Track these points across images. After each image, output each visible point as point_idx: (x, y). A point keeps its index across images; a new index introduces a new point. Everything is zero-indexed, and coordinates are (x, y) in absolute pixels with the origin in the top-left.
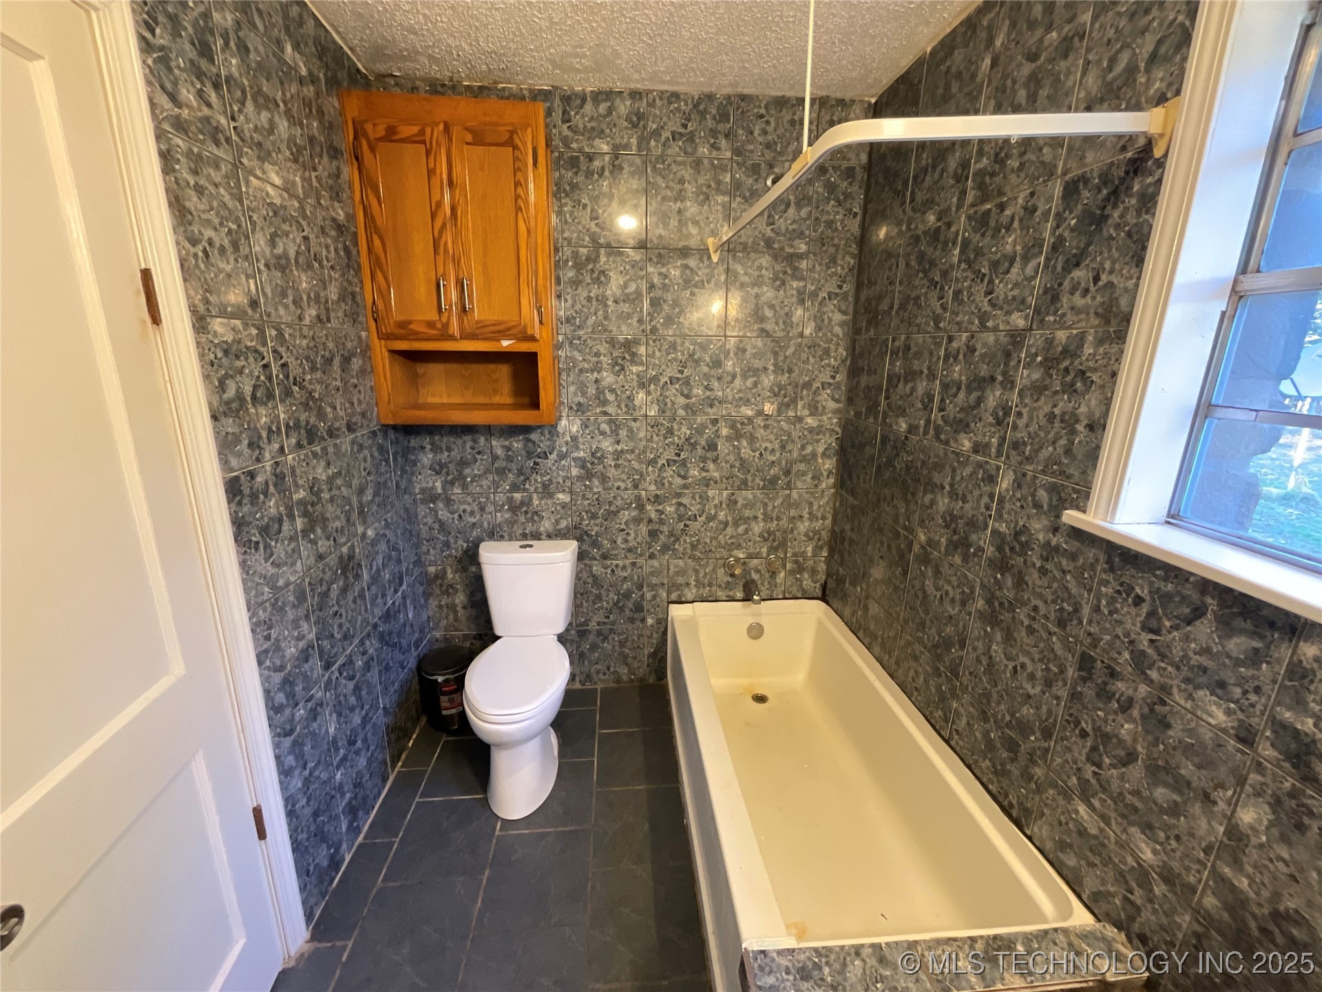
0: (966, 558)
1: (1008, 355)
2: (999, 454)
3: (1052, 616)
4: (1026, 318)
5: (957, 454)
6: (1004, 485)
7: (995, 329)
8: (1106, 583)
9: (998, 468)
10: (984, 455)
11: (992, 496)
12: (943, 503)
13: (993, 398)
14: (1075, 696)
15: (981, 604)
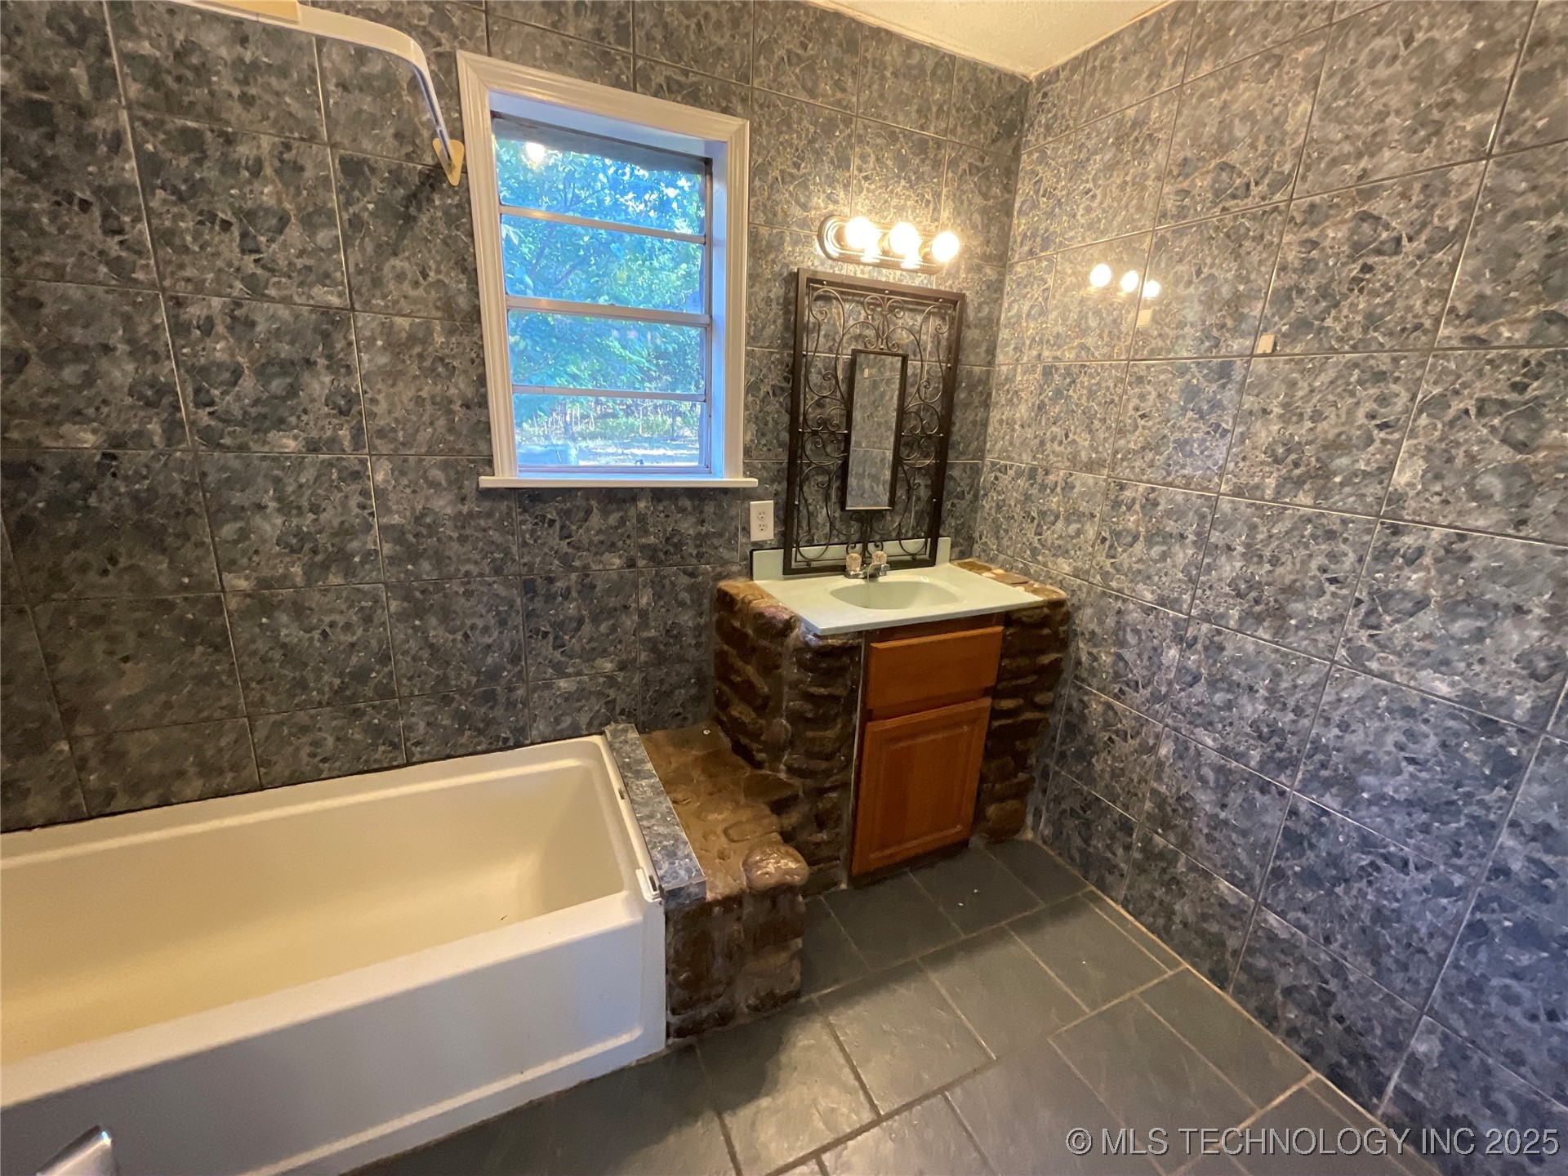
0: (349, 572)
1: (326, 336)
2: (357, 445)
3: (487, 570)
4: (341, 295)
5: (274, 459)
6: (380, 477)
7: (287, 301)
8: (523, 522)
9: (363, 462)
10: (330, 451)
11: (365, 493)
12: (271, 526)
13: (319, 384)
14: (529, 615)
15: (394, 606)
